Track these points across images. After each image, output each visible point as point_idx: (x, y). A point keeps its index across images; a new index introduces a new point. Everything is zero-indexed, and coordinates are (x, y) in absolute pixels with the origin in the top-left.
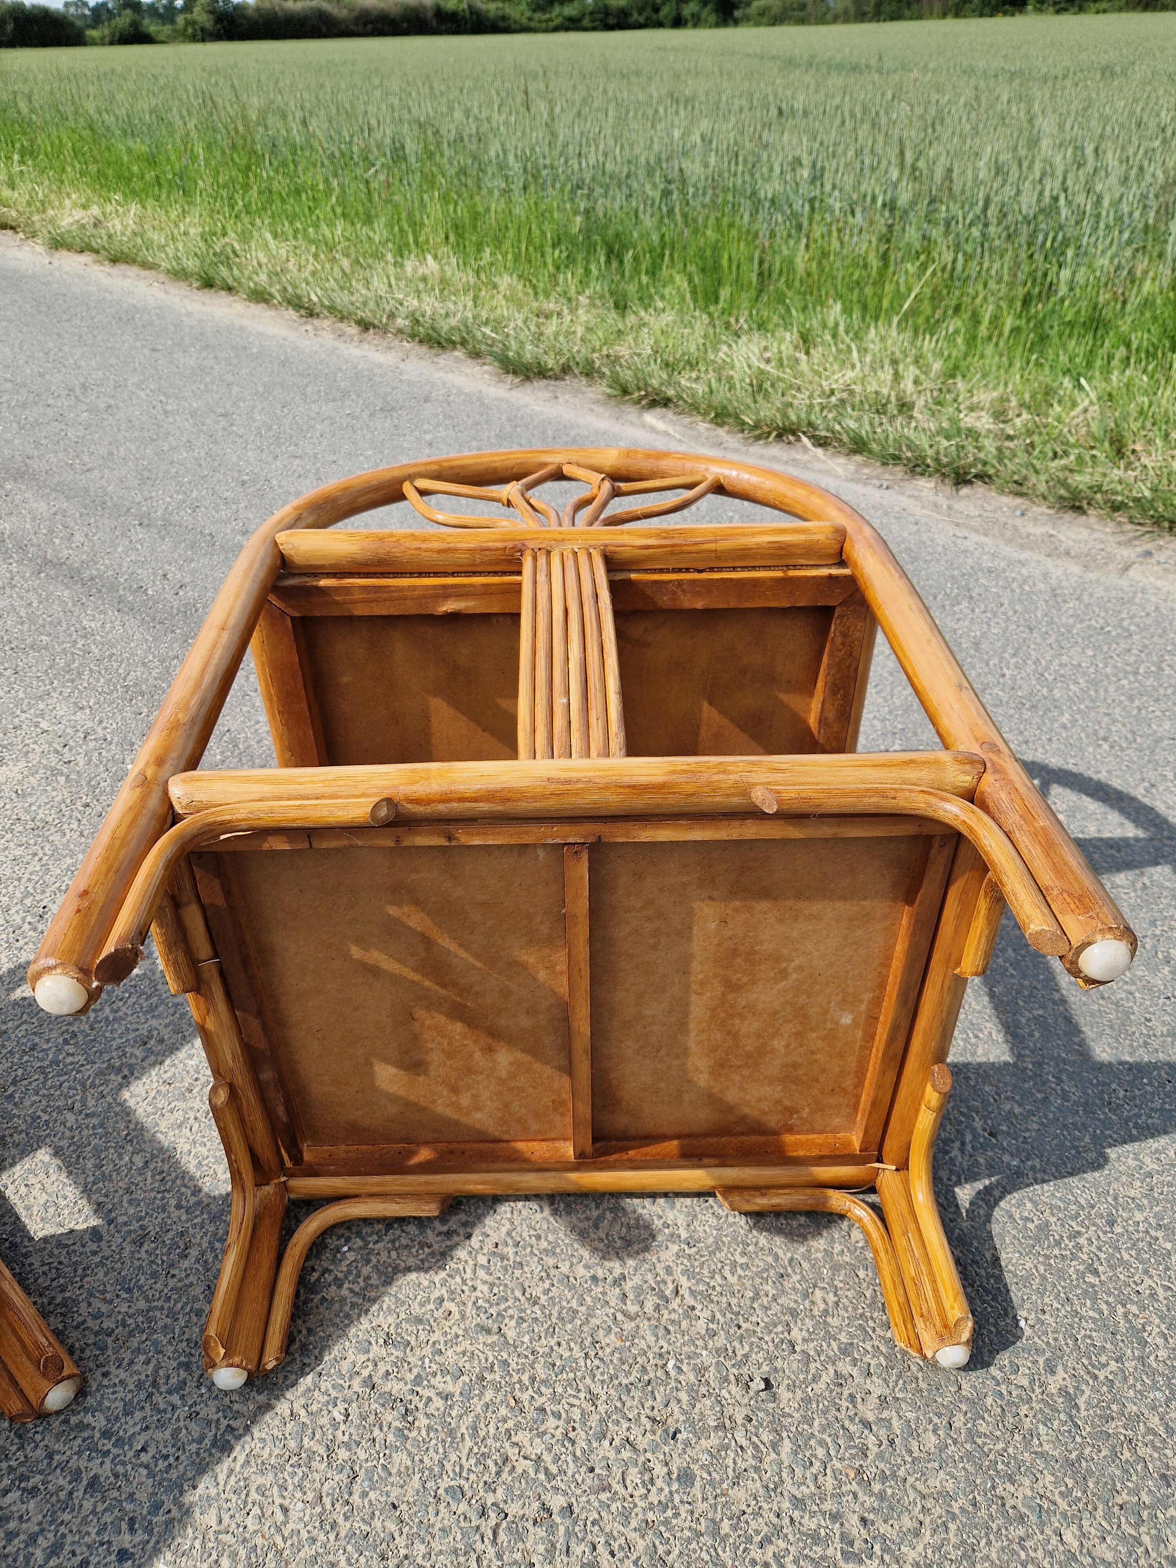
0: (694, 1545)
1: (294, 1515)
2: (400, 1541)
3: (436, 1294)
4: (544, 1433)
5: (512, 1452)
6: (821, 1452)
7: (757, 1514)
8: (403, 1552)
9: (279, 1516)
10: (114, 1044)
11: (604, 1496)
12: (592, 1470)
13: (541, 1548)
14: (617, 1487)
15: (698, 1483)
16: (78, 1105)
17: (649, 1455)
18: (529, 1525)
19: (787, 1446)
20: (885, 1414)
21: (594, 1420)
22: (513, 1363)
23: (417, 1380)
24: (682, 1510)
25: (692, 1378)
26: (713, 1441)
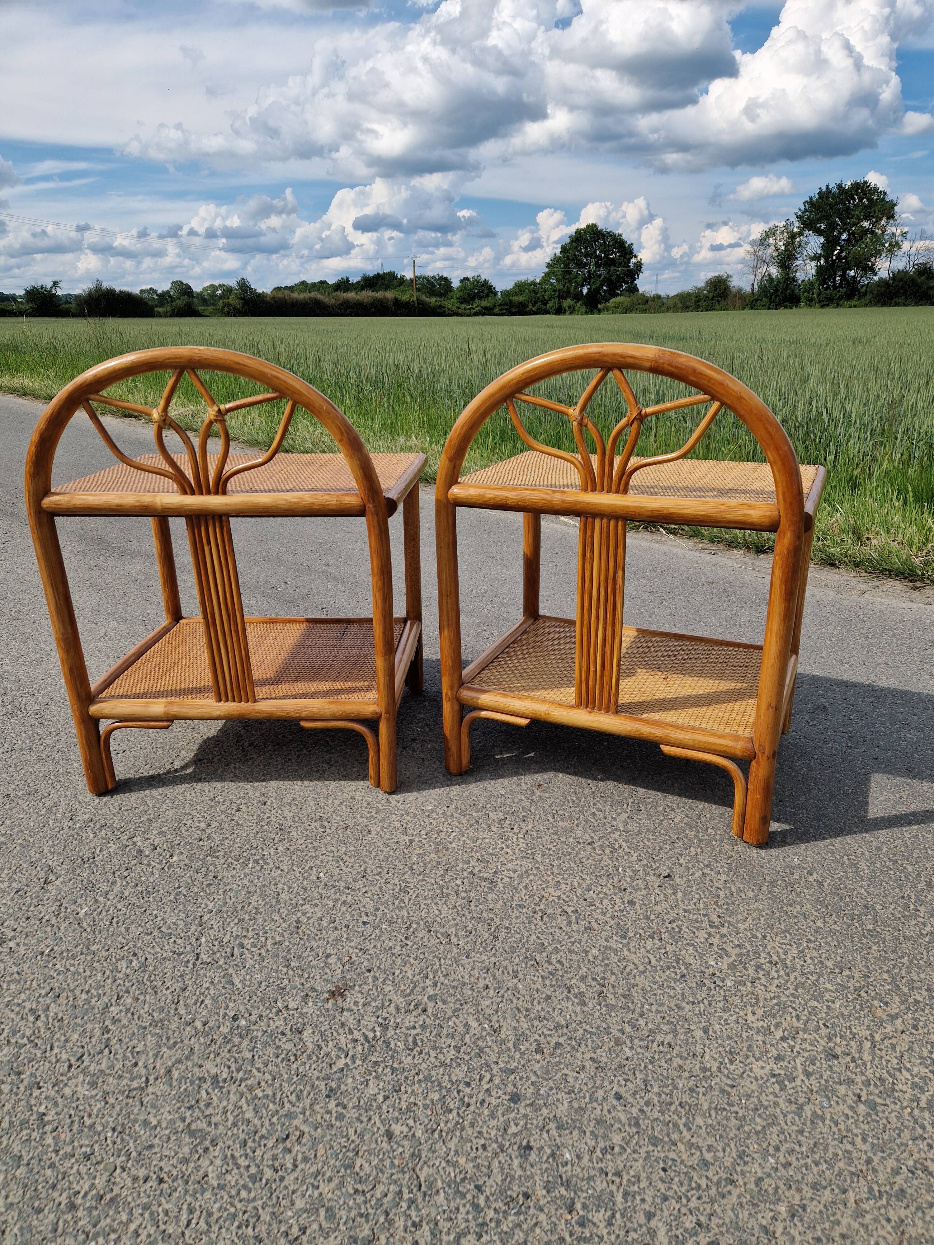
0: (638, 922)
1: (444, 912)
2: (497, 920)
4: (561, 889)
5: (546, 895)
6: (697, 896)
7: (667, 914)
8: (498, 923)
9: (437, 912)
11: (593, 908)
12: (586, 900)
13: (565, 922)
14: (598, 905)
15: (638, 904)
17: (613, 896)
18: (558, 916)
19: (680, 894)
20: (728, 885)
21: (584, 885)
22: (542, 868)
23: (495, 872)
24: (631, 912)
25: (631, 874)
26: (644, 892)
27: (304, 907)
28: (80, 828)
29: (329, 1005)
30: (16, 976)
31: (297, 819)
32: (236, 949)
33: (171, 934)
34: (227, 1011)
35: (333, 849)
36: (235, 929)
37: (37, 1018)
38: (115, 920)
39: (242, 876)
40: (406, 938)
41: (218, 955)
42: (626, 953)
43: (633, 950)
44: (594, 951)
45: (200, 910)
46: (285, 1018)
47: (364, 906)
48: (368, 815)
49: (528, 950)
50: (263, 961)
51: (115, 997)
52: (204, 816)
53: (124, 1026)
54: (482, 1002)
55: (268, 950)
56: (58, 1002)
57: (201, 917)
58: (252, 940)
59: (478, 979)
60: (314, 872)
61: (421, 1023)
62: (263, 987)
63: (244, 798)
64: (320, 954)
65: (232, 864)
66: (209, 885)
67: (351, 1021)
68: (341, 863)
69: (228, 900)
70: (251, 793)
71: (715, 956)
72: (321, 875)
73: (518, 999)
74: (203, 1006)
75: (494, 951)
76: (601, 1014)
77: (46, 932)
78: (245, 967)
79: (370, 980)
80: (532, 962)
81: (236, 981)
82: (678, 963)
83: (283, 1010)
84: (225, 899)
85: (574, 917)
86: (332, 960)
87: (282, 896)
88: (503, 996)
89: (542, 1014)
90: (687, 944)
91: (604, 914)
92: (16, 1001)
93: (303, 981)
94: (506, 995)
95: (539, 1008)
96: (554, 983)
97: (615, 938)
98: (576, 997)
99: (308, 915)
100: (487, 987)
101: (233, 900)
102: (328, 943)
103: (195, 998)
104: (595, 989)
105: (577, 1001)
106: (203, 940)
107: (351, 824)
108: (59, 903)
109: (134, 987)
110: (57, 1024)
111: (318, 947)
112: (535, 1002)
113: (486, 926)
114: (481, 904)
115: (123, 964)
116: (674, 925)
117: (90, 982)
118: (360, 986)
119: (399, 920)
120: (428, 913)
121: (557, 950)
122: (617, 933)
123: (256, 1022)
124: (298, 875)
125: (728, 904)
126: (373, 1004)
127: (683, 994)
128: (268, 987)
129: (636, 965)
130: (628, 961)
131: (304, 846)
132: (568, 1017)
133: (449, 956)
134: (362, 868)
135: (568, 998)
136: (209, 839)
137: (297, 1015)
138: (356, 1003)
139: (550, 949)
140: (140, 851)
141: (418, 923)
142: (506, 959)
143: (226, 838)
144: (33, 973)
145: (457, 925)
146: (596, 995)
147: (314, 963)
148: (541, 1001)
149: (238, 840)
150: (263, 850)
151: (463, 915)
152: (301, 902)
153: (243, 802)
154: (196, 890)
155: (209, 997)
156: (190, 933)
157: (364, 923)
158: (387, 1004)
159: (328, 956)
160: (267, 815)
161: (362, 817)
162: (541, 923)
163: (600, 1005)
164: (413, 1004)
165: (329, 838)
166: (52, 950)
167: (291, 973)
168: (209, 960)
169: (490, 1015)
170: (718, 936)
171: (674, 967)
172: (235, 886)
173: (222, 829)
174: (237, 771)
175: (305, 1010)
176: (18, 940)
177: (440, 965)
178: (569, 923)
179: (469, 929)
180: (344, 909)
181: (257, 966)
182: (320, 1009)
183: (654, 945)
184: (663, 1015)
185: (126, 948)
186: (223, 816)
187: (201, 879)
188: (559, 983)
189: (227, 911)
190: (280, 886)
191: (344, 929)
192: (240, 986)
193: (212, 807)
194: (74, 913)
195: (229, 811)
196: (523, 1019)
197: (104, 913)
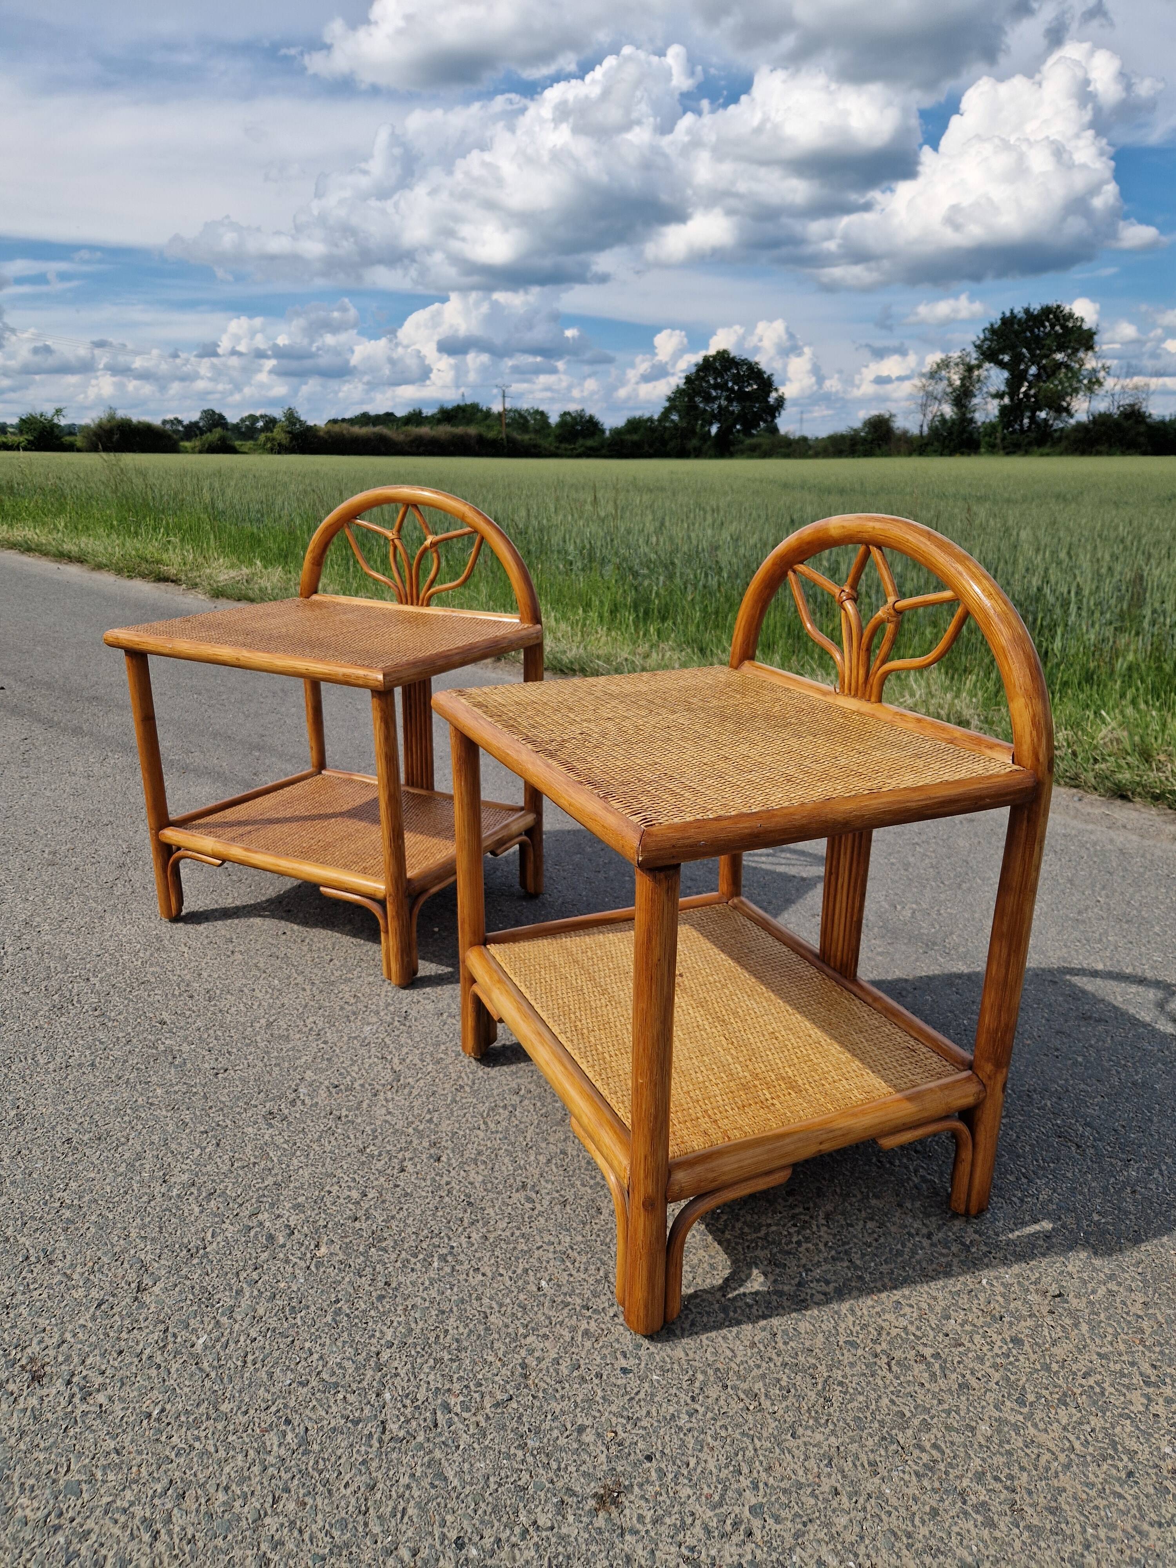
0: (1035, 1376)
1: (739, 1354)
2: (822, 1368)
3: (795, 1239)
4: (904, 1315)
5: (884, 1324)
6: (1110, 1330)
7: (1076, 1360)
8: (826, 1374)
9: (729, 1354)
10: (495, 1092)
11: (961, 1349)
12: (947, 1335)
13: (926, 1375)
14: (968, 1345)
15: (1027, 1344)
16: (483, 1127)
17: (986, 1329)
18: (912, 1363)
19: (1084, 1328)
20: (1151, 1311)
21: (938, 1309)
22: (867, 1277)
23: (799, 1284)
24: (1020, 1357)
25: (1002, 1289)
26: (1030, 1322)
27: (529, 1340)
28: (179, 1196)
29: (600, 1521)
30: (114, 1455)
31: (489, 1186)
32: (439, 1413)
33: (336, 1385)
34: (445, 1530)
35: (552, 1239)
36: (431, 1377)
37: (156, 1536)
38: (250, 1358)
39: (427, 1283)
40: (693, 1399)
41: (414, 1423)
42: (1032, 1431)
43: (1041, 1425)
44: (984, 1427)
45: (374, 1341)
46: (536, 1544)
47: (617, 1340)
48: (592, 1182)
49: (882, 1423)
50: (484, 1436)
51: (270, 1499)
52: (354, 1180)
53: (290, 1555)
54: (836, 1520)
55: (488, 1418)
56: (184, 1506)
57: (378, 1354)
58: (461, 1398)
59: (819, 1477)
60: (532, 1278)
61: (749, 1557)
62: (493, 1486)
63: (406, 1149)
64: (569, 1426)
65: (408, 1261)
66: (381, 1298)
67: (640, 1552)
68: (568, 1264)
69: (413, 1325)
70: (416, 1142)
71: (1168, 1437)
72: (543, 1283)
73: (889, 1514)
74: (406, 1519)
75: (831, 1426)
76: (1024, 1543)
77: (150, 1378)
78: (458, 1447)
79: (654, 1475)
80: (894, 1447)
81: (450, 1474)
82: (1116, 1450)
83: (531, 1529)
84: (408, 1323)
85: (937, 1366)
86: (589, 1437)
87: (492, 1319)
88: (864, 1509)
89: (932, 1542)
90: (1121, 1415)
91: (981, 1359)
92: (119, 1503)
93: (551, 1474)
94: (869, 1508)
95: (924, 1531)
96: (937, 1485)
97: (1008, 1403)
98: (978, 1512)
99: (536, 1354)
100: (837, 1493)
101: (421, 1323)
102: (576, 1405)
103: (391, 1503)
104: (1002, 1497)
105: (980, 1518)
106: (387, 1396)
107: (569, 1195)
108: (162, 1327)
109: (296, 1482)
110: (187, 1549)
111: (563, 1412)
112: (917, 1521)
113: (808, 1379)
114: (791, 1340)
115: (272, 1439)
116: (1091, 1381)
117: (227, 1469)
118: (641, 1486)
119: (676, 1366)
120: (716, 1353)
121: (926, 1426)
122: (1009, 1395)
123: (493, 1550)
124: (508, 1283)
125: (1161, 1345)
126: (667, 1520)
127: (1140, 1508)
128: (500, 1485)
129: (1053, 1454)
130: (1039, 1446)
131: (508, 1233)
132: (974, 1548)
133: (765, 1435)
134: (602, 1273)
135: (966, 1513)
136: (367, 1219)
137: (553, 1540)
138: (640, 1518)
139: (916, 1422)
140: (271, 1238)
141: (704, 1372)
142: (853, 1441)
143: (393, 1217)
144: (140, 1453)
145: (763, 1376)
146: (1006, 1508)
147: (562, 1441)
148: (926, 1518)
149: (410, 1221)
150: (450, 1239)
151: (770, 1359)
152: (522, 1331)
153: (408, 1155)
154: (363, 1306)
155: (412, 1503)
156: (365, 1383)
157: (624, 1371)
158: (689, 1521)
159: (581, 1429)
160: (446, 1179)
161: (584, 1185)
162: (890, 1376)
163: (1018, 1527)
164: (728, 1522)
165: (542, 1220)
166: (163, 1410)
167: (530, 1459)
168: (401, 1434)
169: (852, 1544)
170: (1161, 1401)
171: (1113, 1458)
172: (419, 1301)
173: (384, 1202)
174: (390, 1105)
175: (564, 1530)
176: (110, 1391)
177: (756, 1450)
178: (933, 1376)
179: (784, 1383)
180: (588, 1344)
181: (476, 1445)
182: (586, 1529)
183: (1071, 1416)
184: (1119, 1546)
185: (273, 1409)
186: (382, 1179)
187: (367, 1288)
188: (945, 1485)
189: (415, 1345)
190: (486, 1301)
191: (596, 1381)
192: (456, 1482)
193: (363, 1163)
194: (189, 1345)
195: (389, 1171)
196: (905, 1552)
197: (232, 1346)
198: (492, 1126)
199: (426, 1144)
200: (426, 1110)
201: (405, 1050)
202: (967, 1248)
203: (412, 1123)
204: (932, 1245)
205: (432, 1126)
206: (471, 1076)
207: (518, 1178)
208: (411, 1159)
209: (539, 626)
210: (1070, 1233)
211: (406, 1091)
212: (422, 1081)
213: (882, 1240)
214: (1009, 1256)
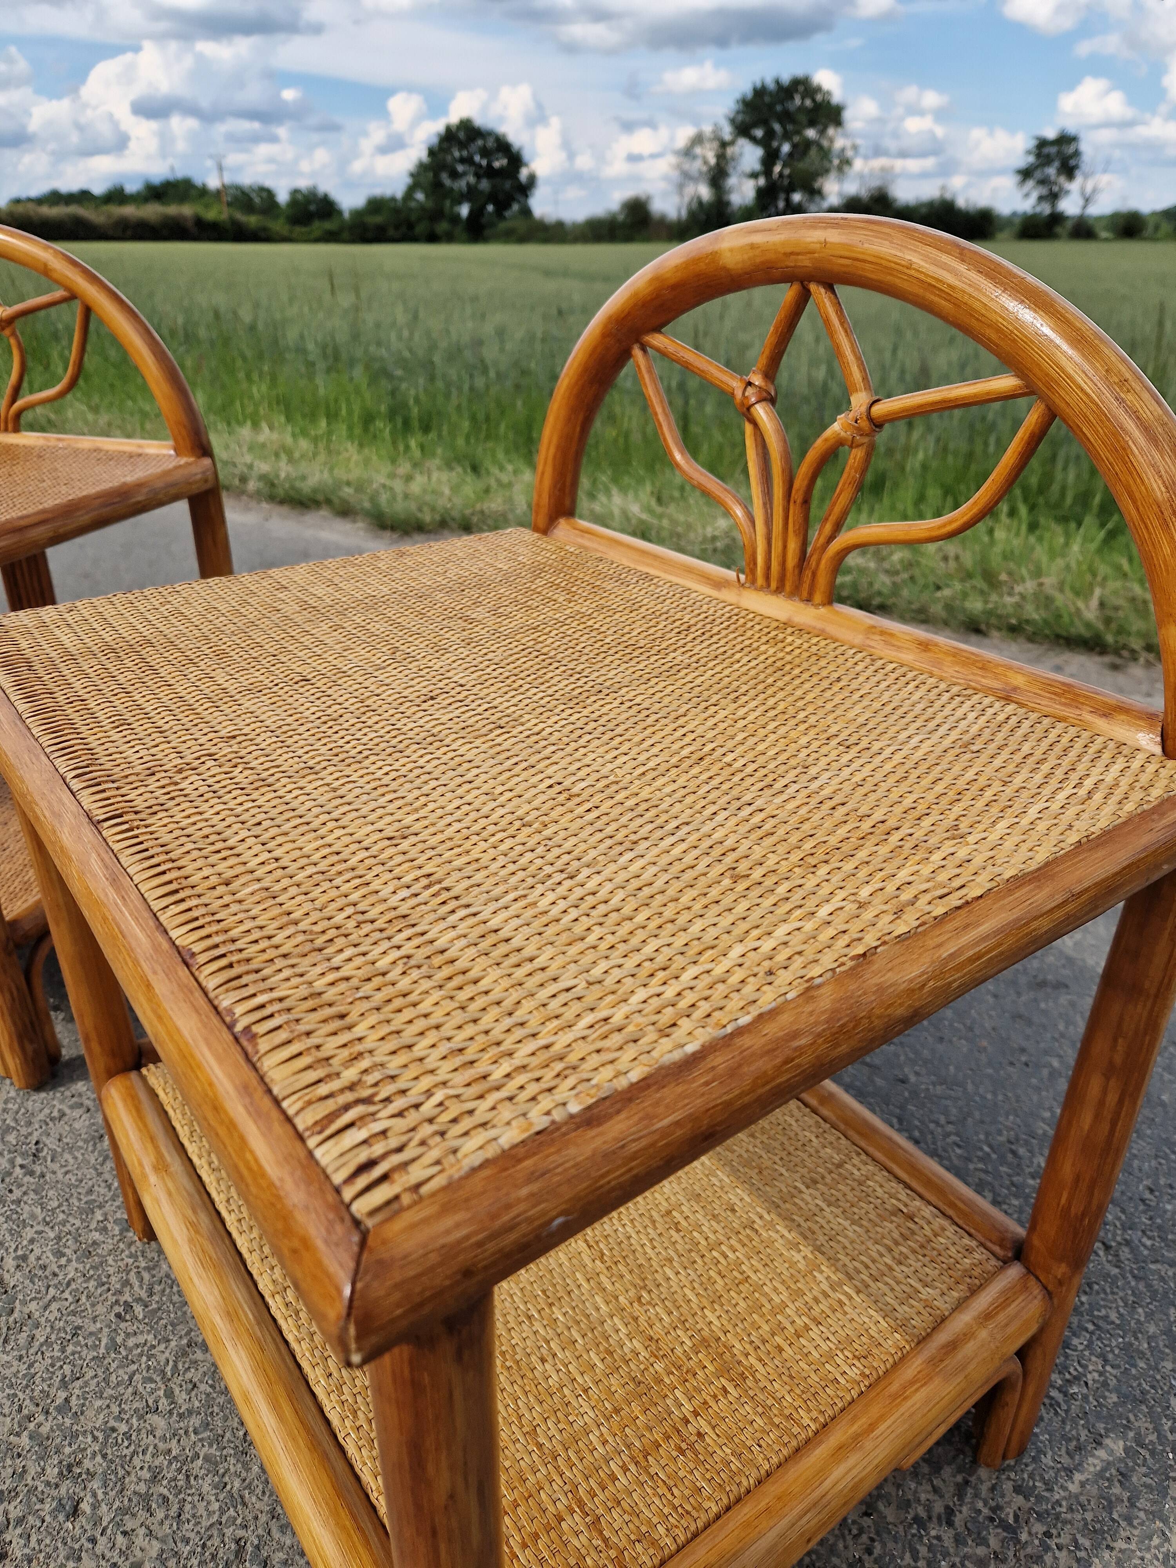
16: (163, 1404)
198: (181, 1397)
199: (52, 1473)
200: (57, 1380)
201: (29, 1233)
202: (1012, 1530)
203: (30, 1418)
204: (959, 1541)
205: (68, 1422)
206: (146, 1276)
207: (228, 1532)
208: (20, 1521)
209: (207, 461)
210: (1153, 1453)
211: (23, 1337)
212: (54, 1306)
213: (878, 1550)
214: (1082, 1540)
